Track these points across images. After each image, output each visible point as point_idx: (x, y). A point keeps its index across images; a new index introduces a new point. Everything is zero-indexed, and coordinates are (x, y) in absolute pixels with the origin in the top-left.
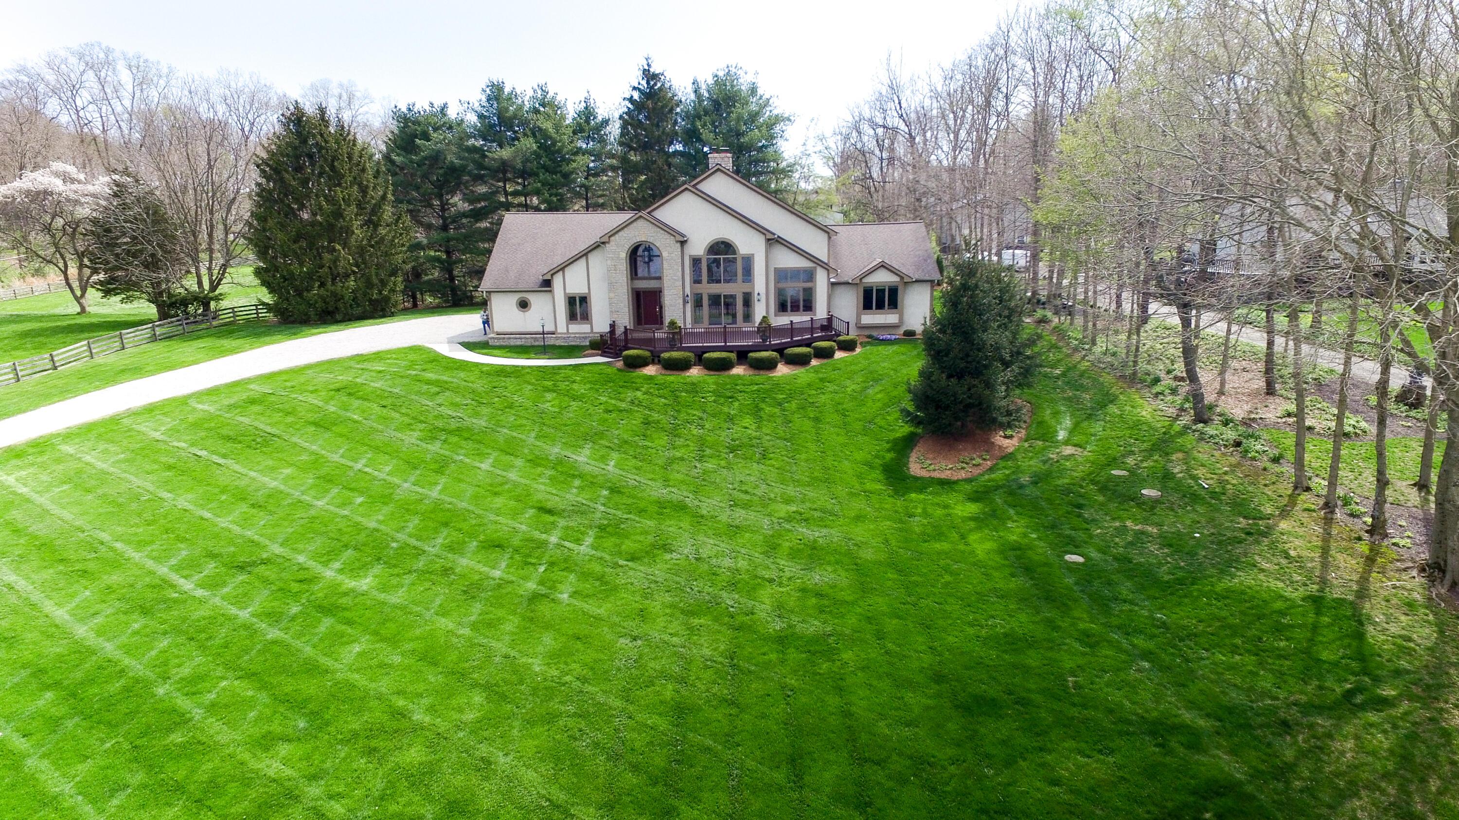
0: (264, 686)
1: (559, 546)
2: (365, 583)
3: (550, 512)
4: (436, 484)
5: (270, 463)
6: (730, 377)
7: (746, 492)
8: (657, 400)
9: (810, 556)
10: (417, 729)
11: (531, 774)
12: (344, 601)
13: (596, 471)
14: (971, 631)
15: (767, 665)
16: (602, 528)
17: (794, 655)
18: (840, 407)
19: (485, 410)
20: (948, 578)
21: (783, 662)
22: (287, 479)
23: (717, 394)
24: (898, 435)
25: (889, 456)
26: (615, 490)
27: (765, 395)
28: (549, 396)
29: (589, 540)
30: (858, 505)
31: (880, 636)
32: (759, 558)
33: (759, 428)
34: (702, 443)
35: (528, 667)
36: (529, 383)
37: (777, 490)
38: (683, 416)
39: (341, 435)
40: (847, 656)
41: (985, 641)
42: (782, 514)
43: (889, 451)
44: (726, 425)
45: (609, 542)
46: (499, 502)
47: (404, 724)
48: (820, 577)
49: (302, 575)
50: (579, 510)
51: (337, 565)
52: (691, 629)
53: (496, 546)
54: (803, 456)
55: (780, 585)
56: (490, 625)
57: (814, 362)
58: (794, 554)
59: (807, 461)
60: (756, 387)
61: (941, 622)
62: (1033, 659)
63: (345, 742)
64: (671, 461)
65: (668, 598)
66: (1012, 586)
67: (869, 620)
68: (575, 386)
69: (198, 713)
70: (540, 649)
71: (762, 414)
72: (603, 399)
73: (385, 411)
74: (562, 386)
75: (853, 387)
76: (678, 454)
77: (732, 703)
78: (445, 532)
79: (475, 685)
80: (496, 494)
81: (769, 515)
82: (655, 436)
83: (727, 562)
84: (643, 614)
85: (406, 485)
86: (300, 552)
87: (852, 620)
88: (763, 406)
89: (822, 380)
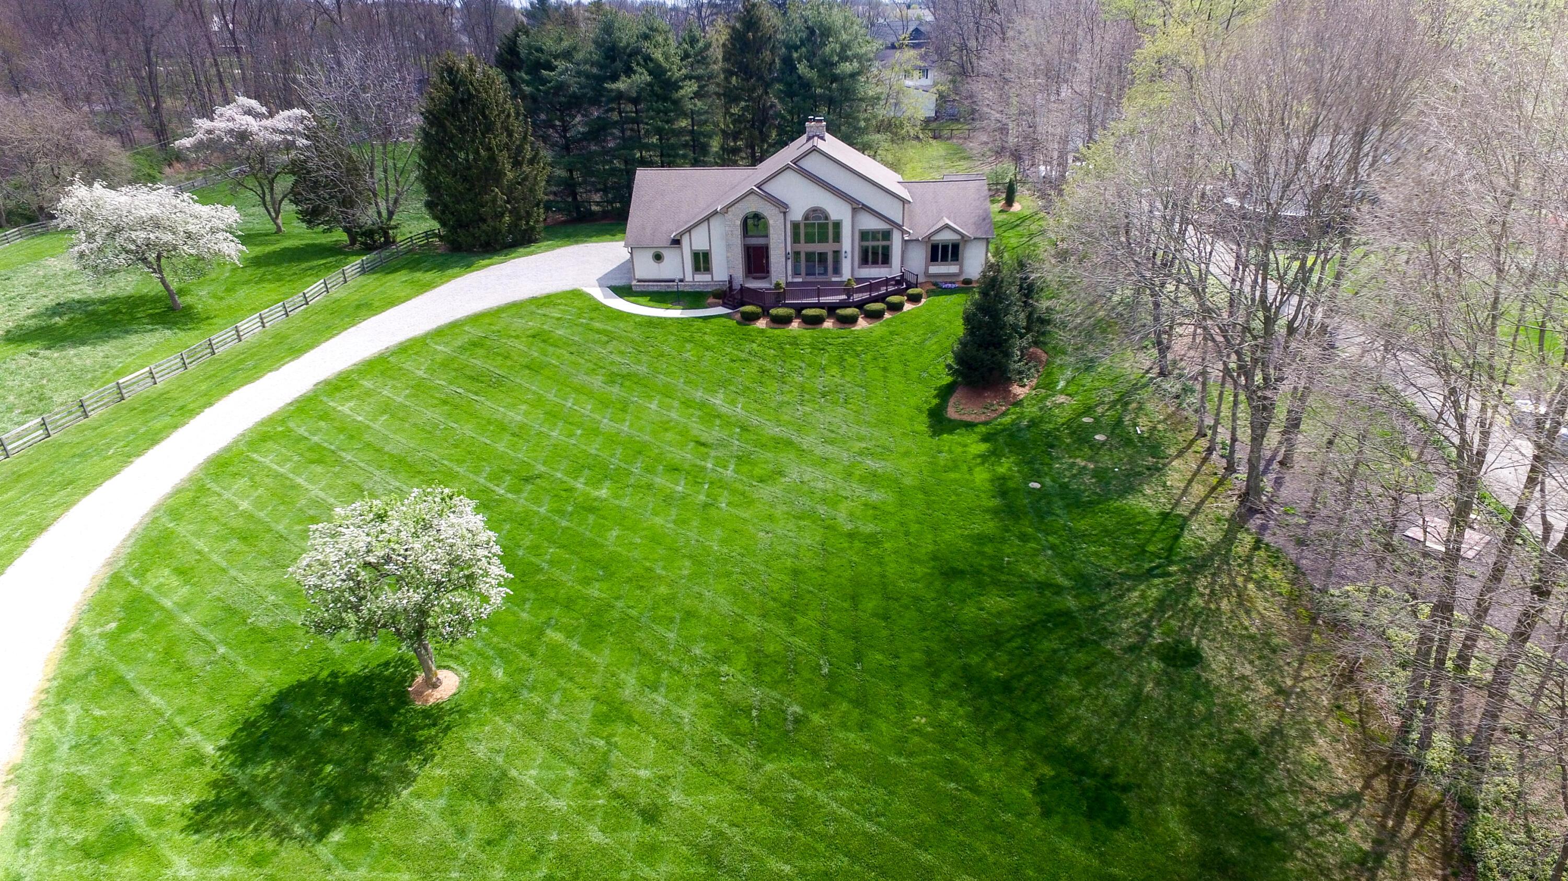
0: (573, 553)
1: (713, 470)
2: (603, 493)
3: (703, 444)
4: (625, 420)
5: (509, 400)
6: (822, 331)
7: (833, 432)
8: (768, 351)
9: (872, 482)
10: (660, 577)
11: (722, 601)
12: (595, 504)
13: (730, 412)
14: (959, 531)
15: (842, 550)
16: (739, 458)
17: (857, 544)
18: (903, 358)
19: (644, 358)
20: (954, 498)
21: (850, 548)
22: (526, 414)
23: (812, 346)
24: (944, 383)
25: (935, 401)
26: (744, 429)
27: (848, 347)
28: (689, 346)
29: (732, 467)
30: (908, 443)
31: (907, 534)
32: (840, 482)
33: (843, 376)
34: (802, 390)
35: (711, 547)
36: (672, 334)
37: (855, 429)
38: (788, 365)
39: (549, 378)
40: (887, 545)
41: (966, 538)
42: (856, 450)
43: (935, 397)
44: (819, 374)
45: (745, 468)
46: (669, 436)
47: (652, 574)
48: (876, 496)
49: (565, 486)
50: (722, 444)
51: (582, 480)
52: (799, 527)
53: (674, 469)
54: (874, 401)
55: (852, 501)
56: (684, 522)
57: (887, 315)
58: (862, 480)
59: (876, 405)
60: (841, 340)
61: (943, 527)
62: (989, 549)
63: (627, 582)
64: (781, 404)
65: (785, 508)
66: (991, 504)
67: (902, 524)
68: (707, 338)
69: (545, 565)
70: (715, 537)
71: (844, 363)
72: (728, 350)
73: (573, 357)
74: (697, 336)
75: (916, 339)
76: (786, 399)
77: (823, 570)
78: (641, 458)
79: (684, 556)
80: (666, 430)
81: (848, 450)
82: (768, 382)
83: (820, 485)
84: (771, 518)
85: (605, 421)
86: (557, 470)
87: (892, 524)
88: (846, 357)
89: (891, 333)
